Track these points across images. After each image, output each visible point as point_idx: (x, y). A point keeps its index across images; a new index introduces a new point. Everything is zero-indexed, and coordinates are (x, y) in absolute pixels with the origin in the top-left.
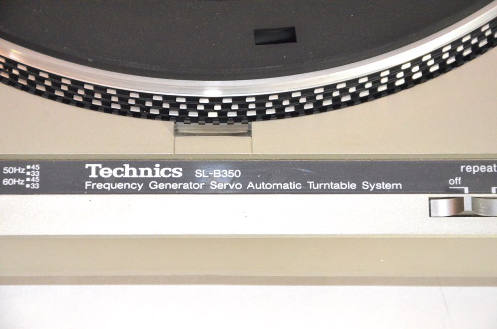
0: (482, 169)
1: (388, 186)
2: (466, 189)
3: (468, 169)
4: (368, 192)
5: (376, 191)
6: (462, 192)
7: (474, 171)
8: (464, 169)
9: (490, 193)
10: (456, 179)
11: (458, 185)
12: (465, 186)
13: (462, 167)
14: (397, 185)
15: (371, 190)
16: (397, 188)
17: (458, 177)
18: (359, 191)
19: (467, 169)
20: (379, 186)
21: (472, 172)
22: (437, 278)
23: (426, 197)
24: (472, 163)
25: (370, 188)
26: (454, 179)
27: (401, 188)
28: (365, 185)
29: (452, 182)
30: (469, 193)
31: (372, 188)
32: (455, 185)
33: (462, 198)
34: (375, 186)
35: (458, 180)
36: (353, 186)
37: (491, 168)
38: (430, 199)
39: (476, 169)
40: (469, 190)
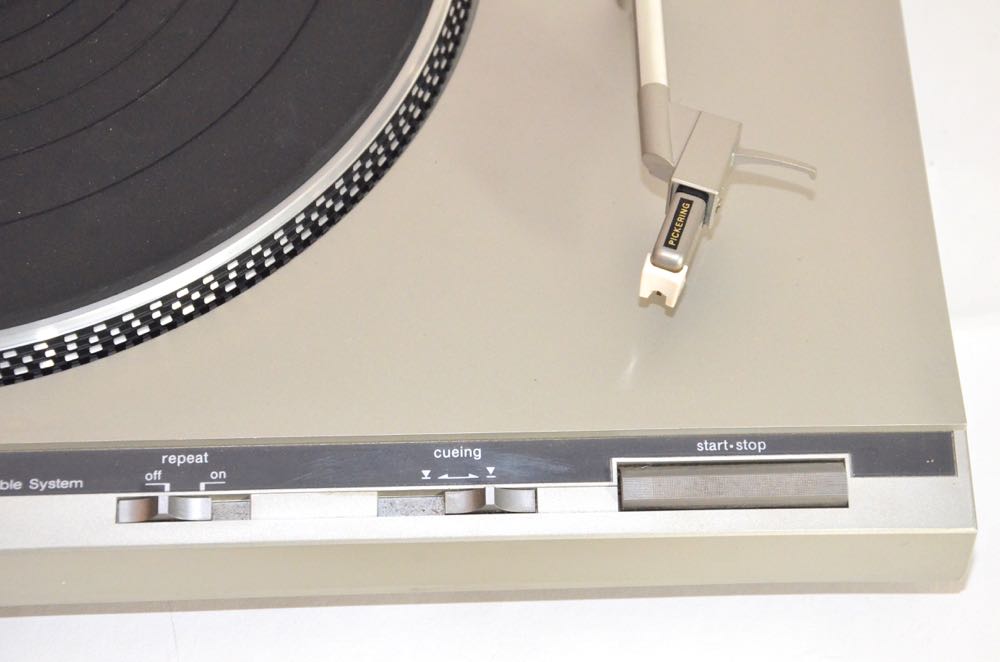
0: (190, 459)
1: (65, 484)
2: (167, 486)
3: (172, 459)
4: (37, 492)
5: (48, 492)
6: (161, 489)
7: (179, 462)
8: (167, 459)
9: (198, 490)
10: (155, 473)
11: (157, 481)
12: (167, 482)
13: (164, 457)
14: (76, 482)
15: (41, 490)
16: (76, 486)
17: (158, 469)
18: (26, 491)
19: (170, 459)
20: (52, 484)
21: (176, 463)
22: (169, 603)
23: (113, 497)
24: (177, 452)
25: (40, 487)
26: (152, 473)
27: (81, 486)
28: (34, 483)
29: (149, 477)
30: (171, 491)
31: (43, 487)
32: (153, 481)
33: (157, 498)
34: (48, 485)
35: (158, 474)
36: (17, 485)
37: (201, 458)
38: (119, 500)
39: (182, 459)
40: (171, 487)
